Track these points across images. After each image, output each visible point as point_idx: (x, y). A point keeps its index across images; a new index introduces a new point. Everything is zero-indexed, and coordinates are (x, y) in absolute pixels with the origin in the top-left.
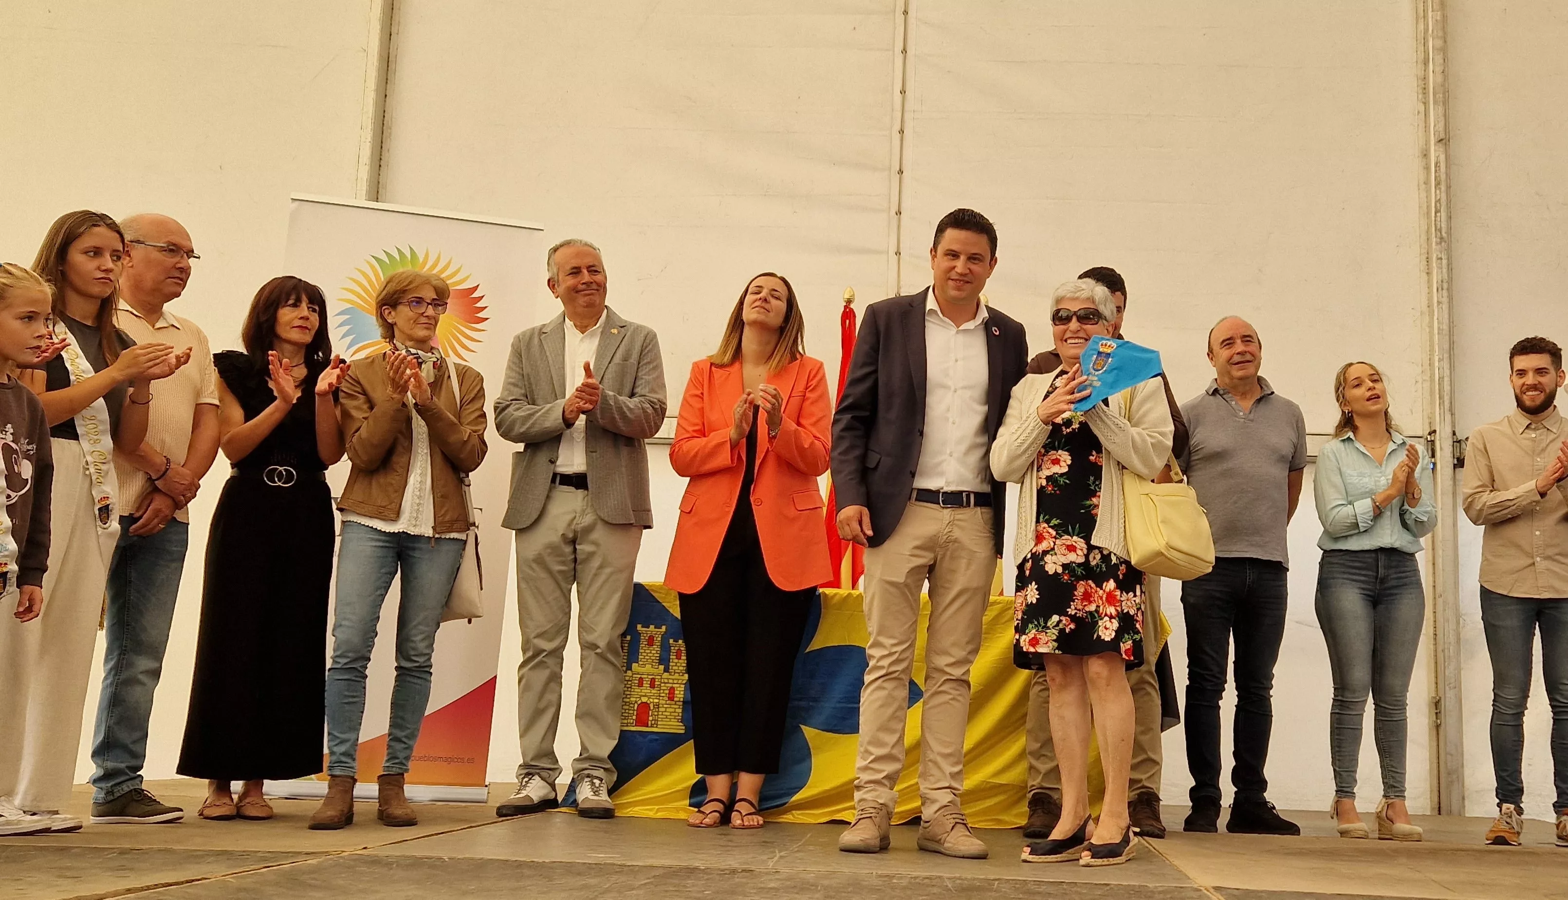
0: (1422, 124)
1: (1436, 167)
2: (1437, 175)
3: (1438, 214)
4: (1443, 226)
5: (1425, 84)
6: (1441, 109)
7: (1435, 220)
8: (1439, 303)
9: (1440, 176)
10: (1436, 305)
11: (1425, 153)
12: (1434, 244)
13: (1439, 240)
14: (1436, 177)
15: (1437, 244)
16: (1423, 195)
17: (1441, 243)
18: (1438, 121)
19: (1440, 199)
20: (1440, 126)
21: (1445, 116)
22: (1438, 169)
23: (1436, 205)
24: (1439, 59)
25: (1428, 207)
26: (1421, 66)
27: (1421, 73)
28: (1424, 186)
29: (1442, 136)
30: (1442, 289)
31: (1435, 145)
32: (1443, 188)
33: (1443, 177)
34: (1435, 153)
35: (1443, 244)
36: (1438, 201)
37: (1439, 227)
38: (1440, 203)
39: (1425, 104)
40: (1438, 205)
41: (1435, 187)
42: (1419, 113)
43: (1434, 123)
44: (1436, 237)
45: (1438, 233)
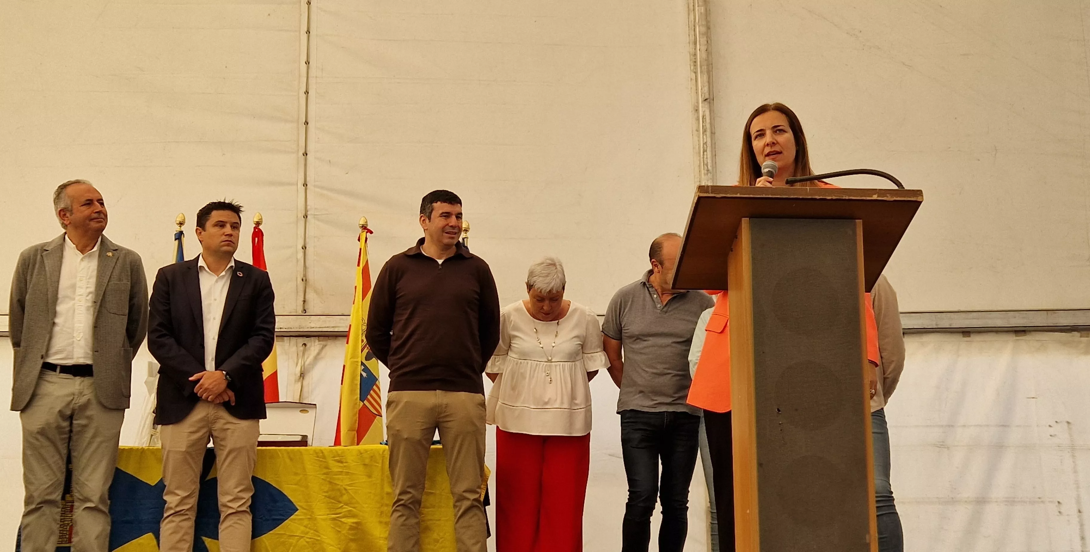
0: (694, 88)
1: (703, 118)
2: (704, 124)
3: (705, 153)
4: (708, 161)
5: (695, 59)
6: (705, 77)
7: (703, 157)
9: (706, 126)
11: (697, 109)
12: (703, 175)
13: (706, 172)
14: (703, 126)
15: (705, 174)
16: (696, 138)
17: (707, 174)
18: (704, 86)
19: (706, 142)
20: (705, 88)
21: (709, 82)
22: (704, 120)
23: (703, 146)
24: (704, 40)
25: (699, 148)
26: (692, 46)
27: (692, 51)
28: (697, 132)
29: (707, 96)
31: (702, 103)
32: (708, 133)
33: (708, 126)
34: (703, 109)
35: (709, 174)
36: (705, 143)
37: (706, 162)
38: (706, 145)
39: (696, 73)
40: (705, 146)
41: (703, 133)
42: (691, 79)
43: (701, 87)
44: (704, 169)
45: (706, 167)
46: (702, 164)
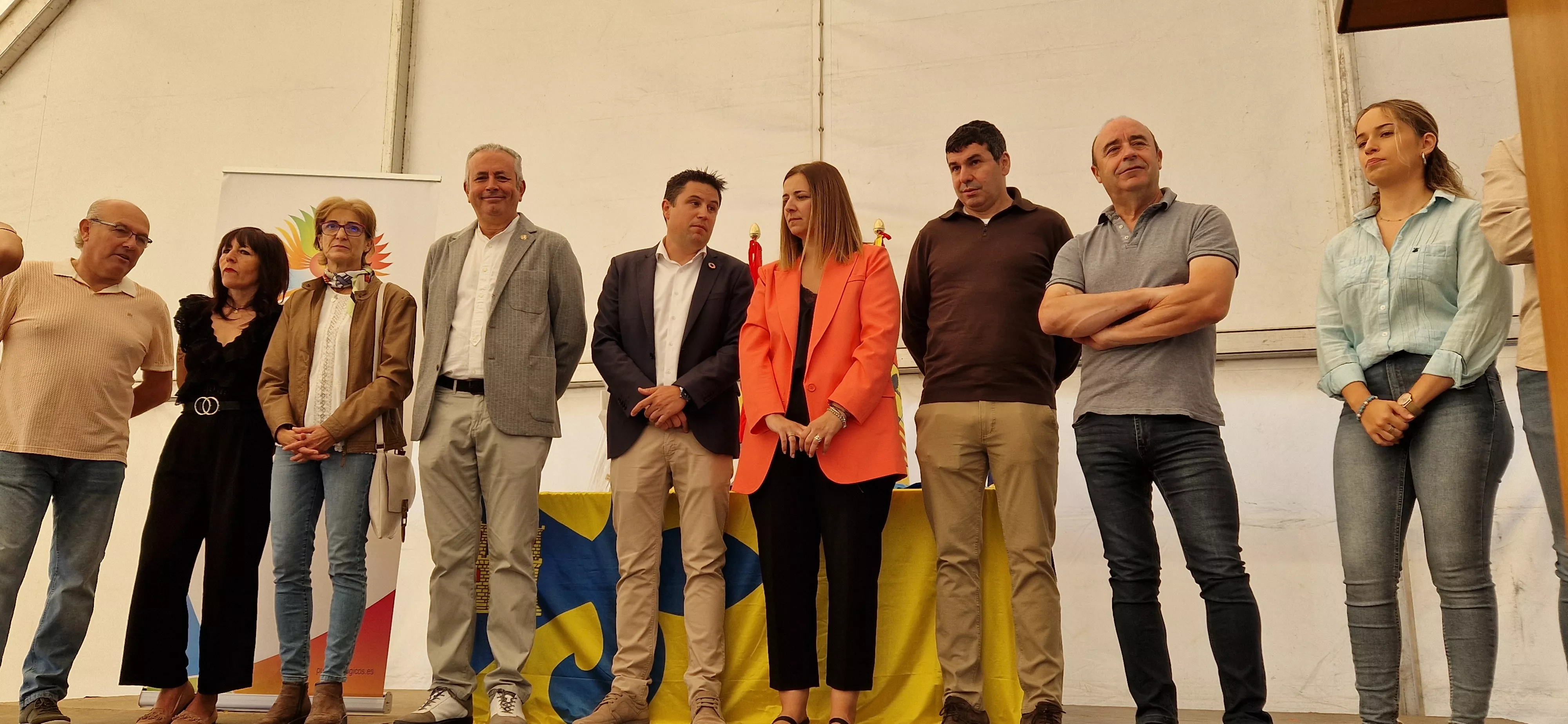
1: (1339, 59)
2: (1341, 66)
3: (1346, 104)
7: (1343, 111)
8: (1353, 191)
9: (1345, 68)
10: (1350, 193)
11: (1329, 49)
14: (1340, 68)
19: (1346, 90)
22: (1342, 60)
23: (1342, 95)
28: (1330, 81)
30: (1356, 177)
31: (1337, 39)
32: (1349, 77)
33: (1348, 67)
36: (1345, 92)
38: (1347, 94)
40: (1345, 95)
41: (1341, 78)
44: (1345, 127)
45: (1349, 123)
46: (1342, 119)
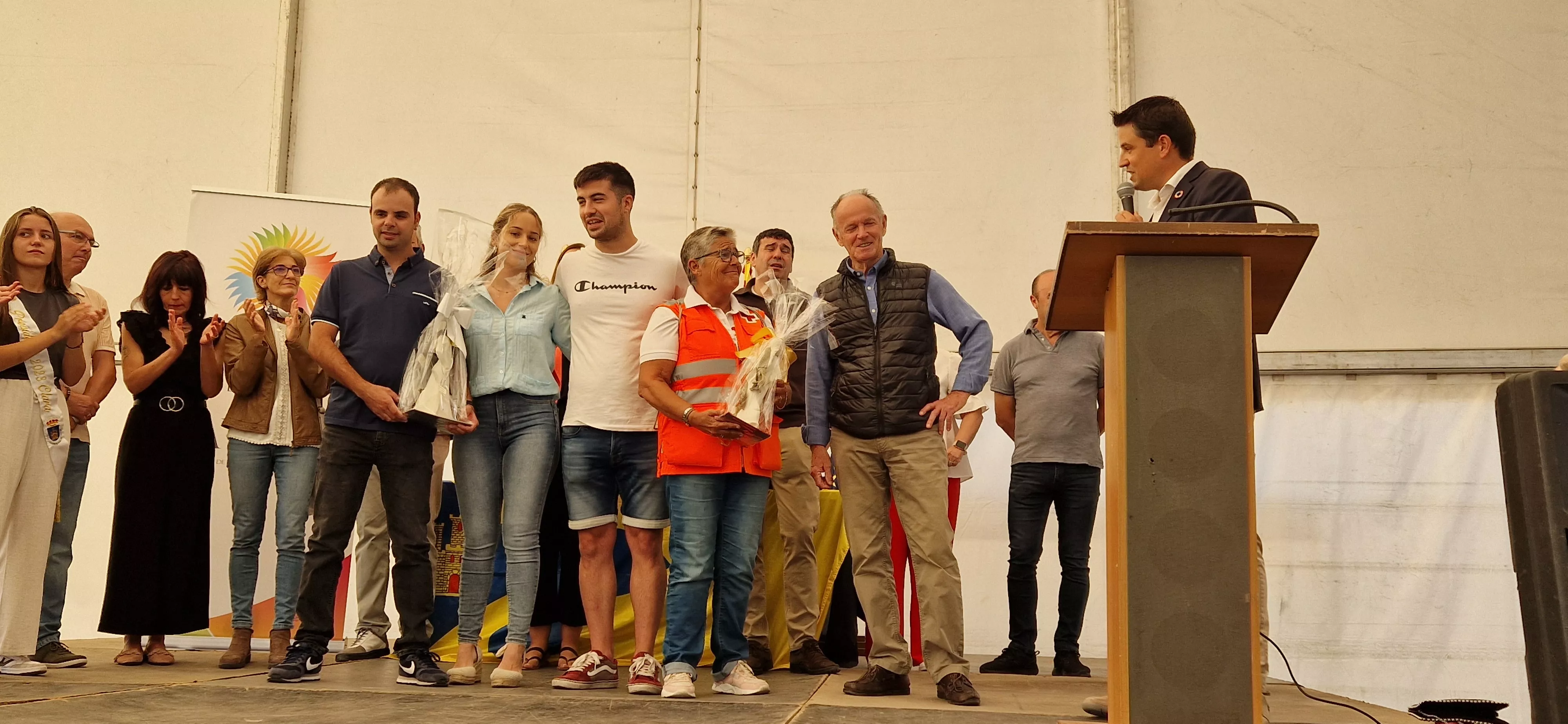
0: (1114, 99)
5: (1115, 67)
6: (1126, 86)
18: (1124, 97)
21: (1130, 92)
24: (1125, 46)
26: (1112, 52)
27: (1112, 58)
39: (1116, 82)
42: (1111, 90)
43: (1122, 98)
